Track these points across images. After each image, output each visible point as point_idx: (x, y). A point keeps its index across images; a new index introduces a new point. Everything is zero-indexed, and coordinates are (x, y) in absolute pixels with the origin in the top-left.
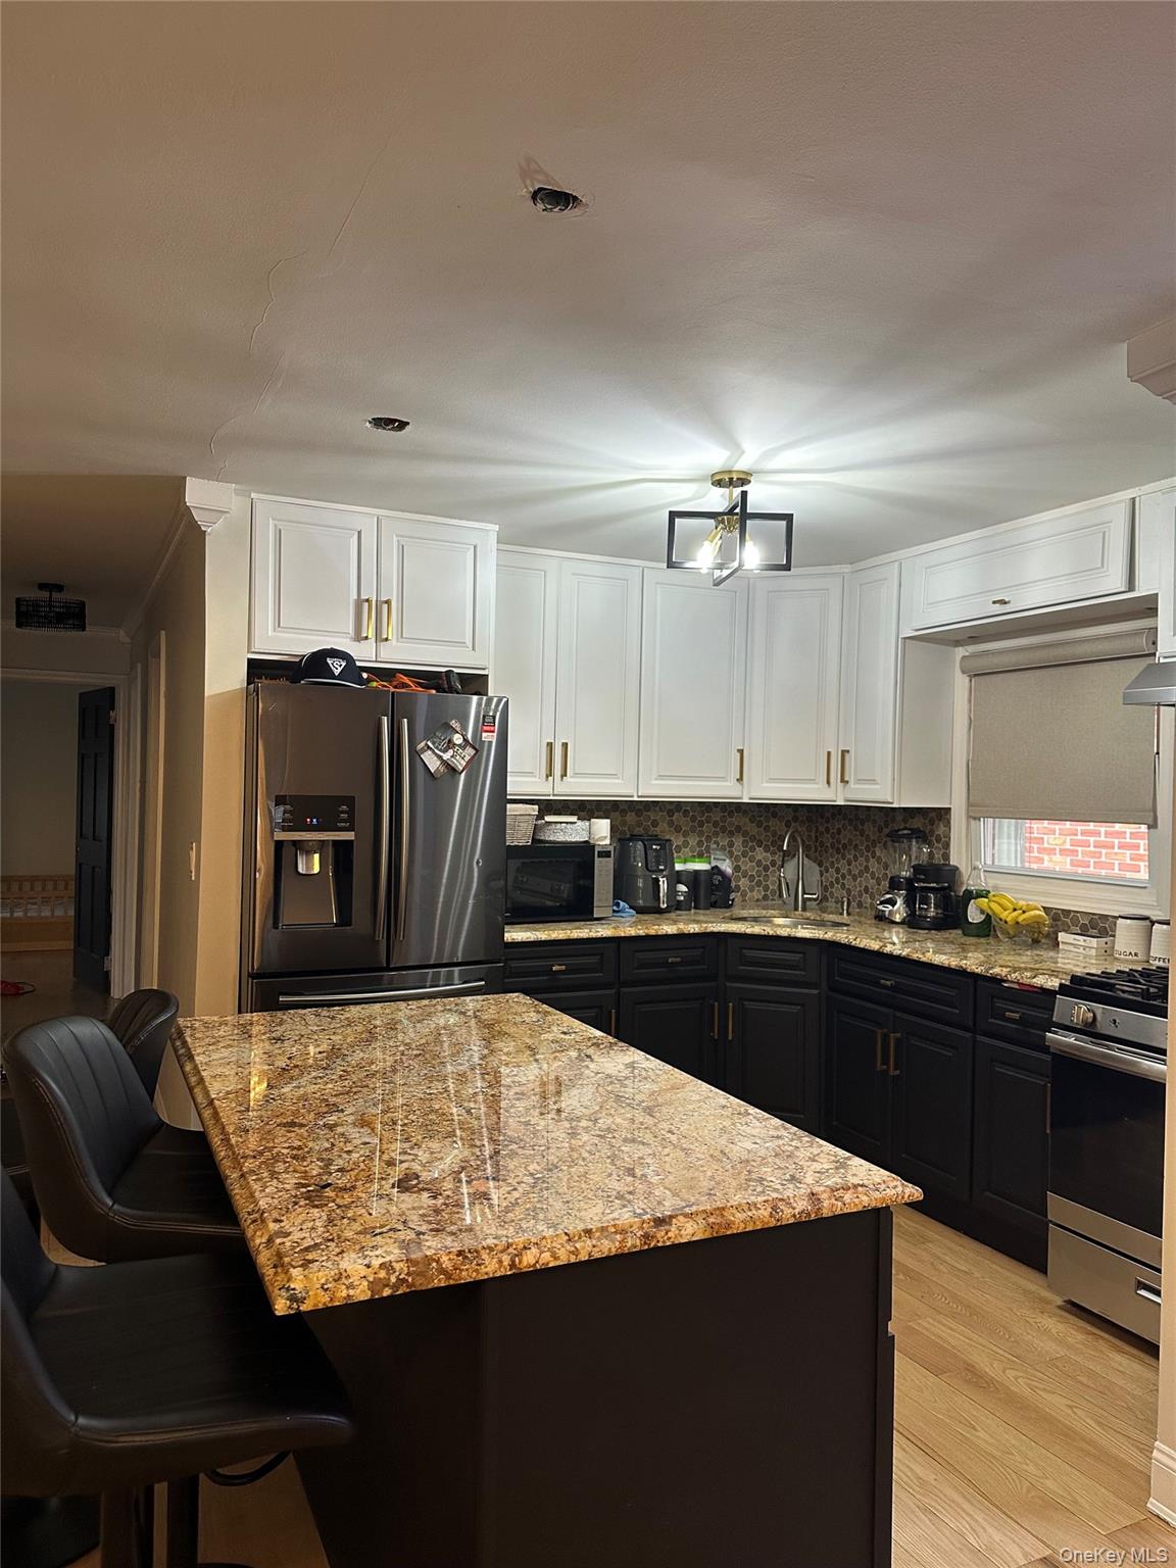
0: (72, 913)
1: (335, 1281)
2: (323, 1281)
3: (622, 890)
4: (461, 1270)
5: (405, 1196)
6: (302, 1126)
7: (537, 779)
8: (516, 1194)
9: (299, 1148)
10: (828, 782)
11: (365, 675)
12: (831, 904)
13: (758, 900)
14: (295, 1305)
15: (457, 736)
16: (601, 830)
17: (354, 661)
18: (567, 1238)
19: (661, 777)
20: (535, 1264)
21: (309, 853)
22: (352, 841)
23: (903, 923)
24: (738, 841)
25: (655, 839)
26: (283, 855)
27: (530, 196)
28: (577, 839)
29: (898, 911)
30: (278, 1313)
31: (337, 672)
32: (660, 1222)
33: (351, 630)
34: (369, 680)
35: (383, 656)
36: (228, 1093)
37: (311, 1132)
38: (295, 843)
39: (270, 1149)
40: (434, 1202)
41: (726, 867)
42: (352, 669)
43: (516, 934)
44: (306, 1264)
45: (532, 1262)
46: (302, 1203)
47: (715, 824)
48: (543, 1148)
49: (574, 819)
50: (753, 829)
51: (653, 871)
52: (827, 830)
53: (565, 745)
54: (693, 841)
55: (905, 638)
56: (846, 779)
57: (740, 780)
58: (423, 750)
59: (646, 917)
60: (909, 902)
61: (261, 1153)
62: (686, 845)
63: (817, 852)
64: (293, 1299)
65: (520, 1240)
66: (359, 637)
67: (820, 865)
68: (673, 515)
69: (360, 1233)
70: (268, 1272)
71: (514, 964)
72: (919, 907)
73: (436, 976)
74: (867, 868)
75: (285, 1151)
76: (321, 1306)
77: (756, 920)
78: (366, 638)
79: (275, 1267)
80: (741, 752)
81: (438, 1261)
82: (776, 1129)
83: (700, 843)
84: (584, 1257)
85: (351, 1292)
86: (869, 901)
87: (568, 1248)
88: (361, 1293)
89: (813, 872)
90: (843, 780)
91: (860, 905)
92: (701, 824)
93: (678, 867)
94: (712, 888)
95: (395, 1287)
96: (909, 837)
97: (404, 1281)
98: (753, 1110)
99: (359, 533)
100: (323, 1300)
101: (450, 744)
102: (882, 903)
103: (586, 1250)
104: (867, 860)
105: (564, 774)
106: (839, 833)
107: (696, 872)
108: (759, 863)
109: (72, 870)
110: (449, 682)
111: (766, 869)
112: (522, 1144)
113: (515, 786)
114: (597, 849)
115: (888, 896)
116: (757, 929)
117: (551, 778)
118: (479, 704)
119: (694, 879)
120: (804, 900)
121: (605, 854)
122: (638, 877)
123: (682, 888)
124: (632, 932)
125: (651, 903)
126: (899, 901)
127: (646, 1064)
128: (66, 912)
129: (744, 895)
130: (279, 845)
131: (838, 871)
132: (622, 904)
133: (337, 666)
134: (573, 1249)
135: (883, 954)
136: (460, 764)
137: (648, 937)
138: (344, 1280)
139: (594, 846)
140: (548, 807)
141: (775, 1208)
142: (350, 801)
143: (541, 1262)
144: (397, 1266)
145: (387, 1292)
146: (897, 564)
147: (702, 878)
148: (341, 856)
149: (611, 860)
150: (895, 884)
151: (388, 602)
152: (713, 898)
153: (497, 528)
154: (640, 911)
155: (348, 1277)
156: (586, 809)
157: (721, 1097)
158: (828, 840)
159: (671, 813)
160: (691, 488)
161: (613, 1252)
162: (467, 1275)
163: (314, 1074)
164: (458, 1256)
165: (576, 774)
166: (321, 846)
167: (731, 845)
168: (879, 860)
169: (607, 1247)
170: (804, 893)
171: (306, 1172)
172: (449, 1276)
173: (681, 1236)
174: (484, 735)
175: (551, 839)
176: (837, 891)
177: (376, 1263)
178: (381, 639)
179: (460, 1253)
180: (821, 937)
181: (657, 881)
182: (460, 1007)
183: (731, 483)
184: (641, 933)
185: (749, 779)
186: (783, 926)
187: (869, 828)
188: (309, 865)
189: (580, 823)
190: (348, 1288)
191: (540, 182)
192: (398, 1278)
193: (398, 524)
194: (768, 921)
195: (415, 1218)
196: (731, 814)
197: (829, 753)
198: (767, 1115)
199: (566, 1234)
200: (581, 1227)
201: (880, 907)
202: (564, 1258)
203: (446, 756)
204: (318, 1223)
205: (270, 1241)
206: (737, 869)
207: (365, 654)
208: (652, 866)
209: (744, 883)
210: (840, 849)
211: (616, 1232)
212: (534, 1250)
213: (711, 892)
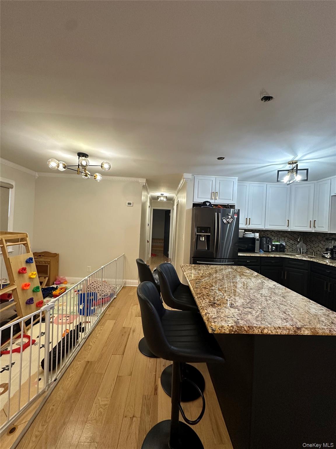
0: (163, 245)
1: (221, 328)
2: (219, 327)
3: (261, 247)
4: (249, 331)
5: (232, 309)
6: (207, 289)
7: (244, 225)
8: (258, 314)
9: (208, 293)
10: (310, 227)
11: (212, 206)
12: (309, 253)
13: (291, 251)
14: (213, 332)
15: (230, 216)
16: (257, 235)
17: (211, 203)
18: (274, 328)
19: (270, 225)
20: (267, 333)
21: (202, 237)
22: (210, 235)
23: (330, 258)
24: (286, 239)
25: (268, 237)
26: (198, 237)
27: (261, 99)
28: (252, 237)
29: (328, 256)
30: (210, 333)
31: (208, 205)
32: (298, 329)
33: (210, 198)
34: (213, 206)
35: (216, 202)
36: (193, 280)
37: (209, 290)
38: (200, 235)
39: (202, 293)
40: (239, 312)
41: (284, 244)
42: (210, 205)
43: (240, 254)
44: (215, 322)
45: (266, 332)
46: (211, 306)
47: (281, 235)
48: (260, 303)
49: (251, 233)
50: (290, 236)
51: (268, 244)
52: (308, 237)
53: (250, 219)
54: (276, 238)
55: (332, 196)
56: (315, 226)
57: (288, 226)
58: (223, 219)
59: (266, 253)
60: (331, 254)
61: (201, 293)
62: (274, 239)
63: (305, 242)
64: (213, 330)
65: (263, 326)
66: (211, 199)
67: (306, 244)
68: (278, 171)
69: (224, 316)
70: (206, 322)
71: (239, 260)
72: (335, 255)
73: (223, 261)
74: (319, 246)
75: (205, 294)
76: (218, 333)
77: (291, 255)
78: (213, 199)
79: (208, 321)
80: (288, 220)
81: (244, 328)
82: (320, 307)
83: (278, 239)
84: (279, 334)
85: (225, 331)
86: (319, 253)
87: (275, 331)
88: (227, 332)
89: (305, 246)
90: (314, 227)
91: (317, 254)
92: (278, 235)
93: (273, 243)
94: (281, 248)
95: (234, 332)
96: (332, 240)
97: (236, 331)
98: (311, 301)
99: (212, 181)
100: (219, 332)
101: (228, 218)
102: (324, 254)
103: (279, 332)
104: (319, 244)
105: (249, 224)
106: (311, 238)
107: (277, 245)
108: (291, 243)
109: (163, 238)
110: (228, 206)
111: (293, 245)
112: (255, 301)
113: (241, 226)
114: (256, 239)
115: (326, 252)
116: (293, 257)
117: (247, 225)
118: (233, 210)
119: (276, 246)
120: (303, 252)
121: (258, 240)
122: (264, 245)
123: (274, 248)
124: (264, 255)
125: (267, 250)
126: (329, 254)
127: (278, 285)
128: (162, 245)
129: (287, 250)
130: (197, 235)
131: (311, 246)
132: (261, 250)
133: (208, 204)
134: (276, 331)
135: (327, 265)
136: (230, 222)
137: (267, 257)
138: (223, 328)
139: (255, 238)
140: (246, 230)
141: (330, 331)
142: (210, 228)
143: (268, 333)
144: (235, 327)
145: (233, 333)
146: (330, 180)
147: (278, 246)
148: (208, 238)
149: (259, 241)
150: (327, 250)
151: (217, 192)
152: (281, 250)
153: (238, 178)
154: (265, 251)
155: (224, 327)
156: (254, 231)
157: (301, 297)
158: (308, 240)
159: (271, 232)
160: (282, 165)
161: (287, 334)
162: (251, 332)
163: (207, 278)
164: (248, 327)
165: (252, 224)
166: (204, 236)
167: (285, 239)
168: (322, 244)
169: (285, 332)
170: (303, 250)
171: (210, 299)
172: (247, 332)
173: (304, 333)
174: (235, 216)
175: (247, 236)
176: (310, 250)
177: (230, 325)
178: (215, 199)
179: (249, 327)
180: (309, 260)
181: (268, 246)
182: (232, 268)
183: (293, 163)
184: (266, 256)
185: (290, 226)
186: (298, 257)
187: (319, 237)
188: (202, 239)
189: (253, 234)
190: (224, 330)
191: (264, 95)
192: (235, 330)
193: (219, 178)
194: (294, 255)
195: (236, 315)
196: (285, 233)
197: (311, 221)
198: (316, 303)
199: (274, 327)
200: (277, 326)
201: (324, 255)
202: (274, 333)
203: (228, 220)
204: (215, 312)
205: (206, 314)
206: (286, 244)
207: (213, 202)
208: (268, 243)
209: (287, 247)
210: (312, 242)
211: (287, 329)
212: (266, 329)
213: (280, 249)
